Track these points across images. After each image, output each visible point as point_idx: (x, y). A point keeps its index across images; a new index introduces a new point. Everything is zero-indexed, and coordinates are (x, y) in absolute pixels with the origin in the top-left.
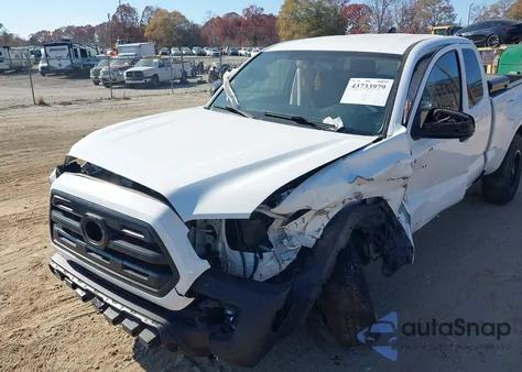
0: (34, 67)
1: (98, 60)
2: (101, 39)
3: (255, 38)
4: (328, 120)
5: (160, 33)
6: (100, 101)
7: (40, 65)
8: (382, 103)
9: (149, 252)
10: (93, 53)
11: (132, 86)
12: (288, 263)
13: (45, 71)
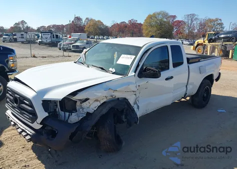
0: (36, 41)
1: (62, 39)
2: (67, 31)
3: (133, 33)
4: (111, 69)
5: (92, 29)
6: (58, 57)
7: (39, 40)
8: (129, 64)
9: (30, 109)
10: (61, 36)
11: (74, 51)
12: (81, 117)
13: (40, 43)
